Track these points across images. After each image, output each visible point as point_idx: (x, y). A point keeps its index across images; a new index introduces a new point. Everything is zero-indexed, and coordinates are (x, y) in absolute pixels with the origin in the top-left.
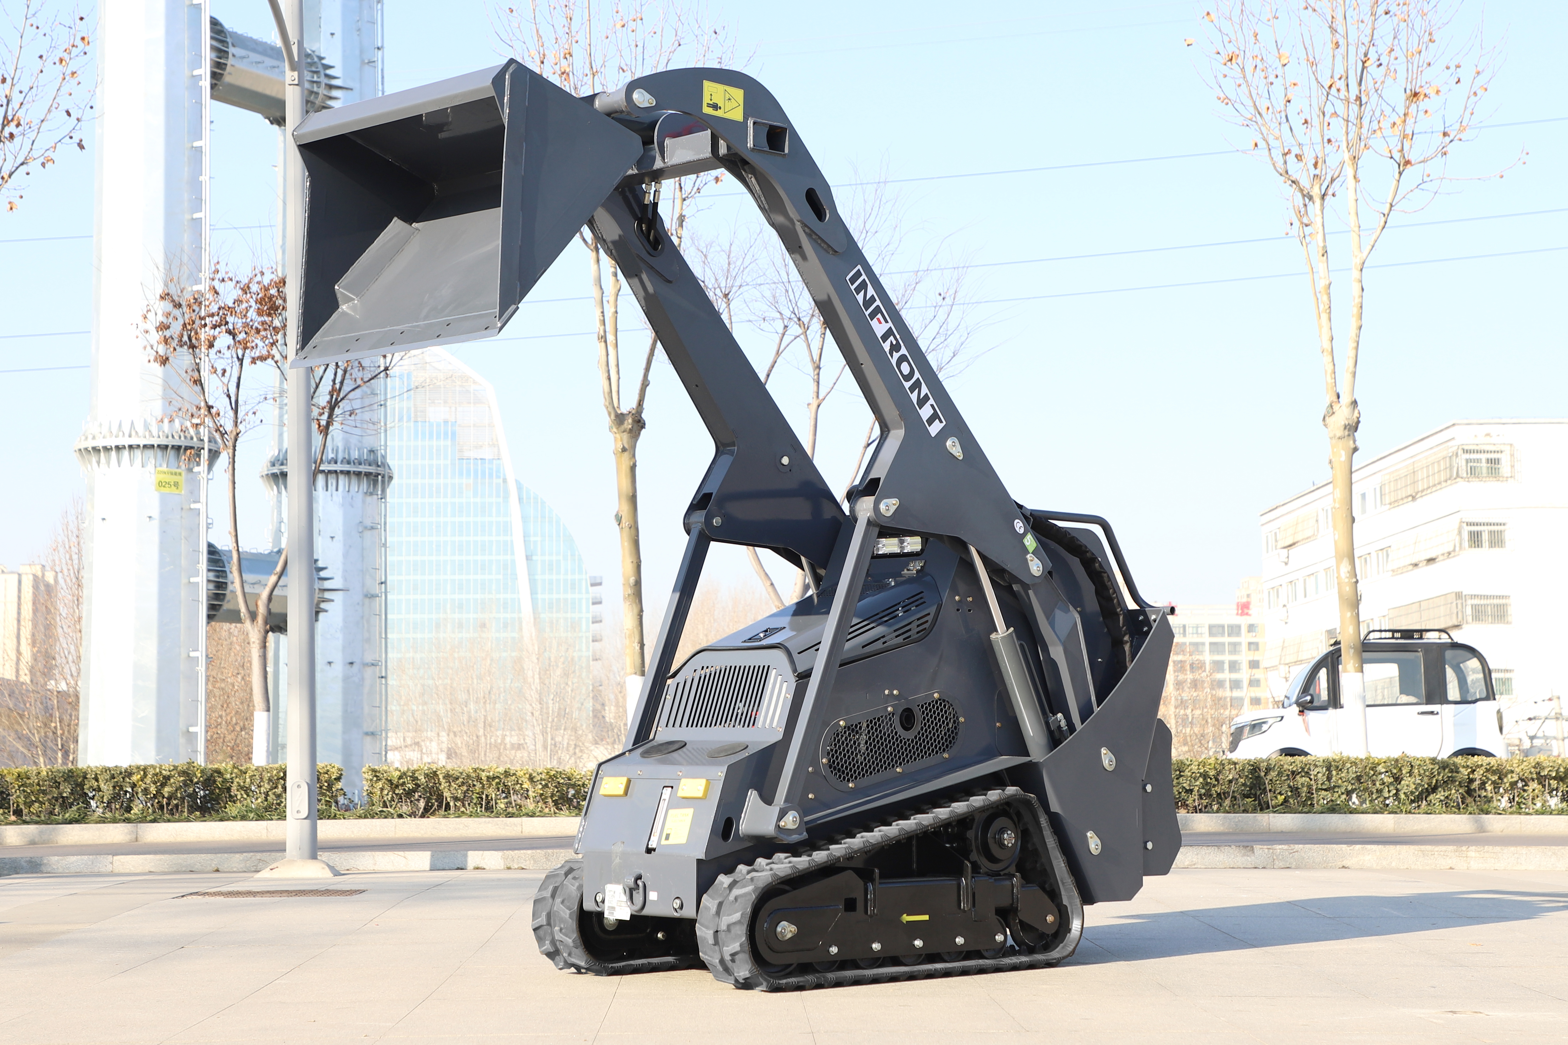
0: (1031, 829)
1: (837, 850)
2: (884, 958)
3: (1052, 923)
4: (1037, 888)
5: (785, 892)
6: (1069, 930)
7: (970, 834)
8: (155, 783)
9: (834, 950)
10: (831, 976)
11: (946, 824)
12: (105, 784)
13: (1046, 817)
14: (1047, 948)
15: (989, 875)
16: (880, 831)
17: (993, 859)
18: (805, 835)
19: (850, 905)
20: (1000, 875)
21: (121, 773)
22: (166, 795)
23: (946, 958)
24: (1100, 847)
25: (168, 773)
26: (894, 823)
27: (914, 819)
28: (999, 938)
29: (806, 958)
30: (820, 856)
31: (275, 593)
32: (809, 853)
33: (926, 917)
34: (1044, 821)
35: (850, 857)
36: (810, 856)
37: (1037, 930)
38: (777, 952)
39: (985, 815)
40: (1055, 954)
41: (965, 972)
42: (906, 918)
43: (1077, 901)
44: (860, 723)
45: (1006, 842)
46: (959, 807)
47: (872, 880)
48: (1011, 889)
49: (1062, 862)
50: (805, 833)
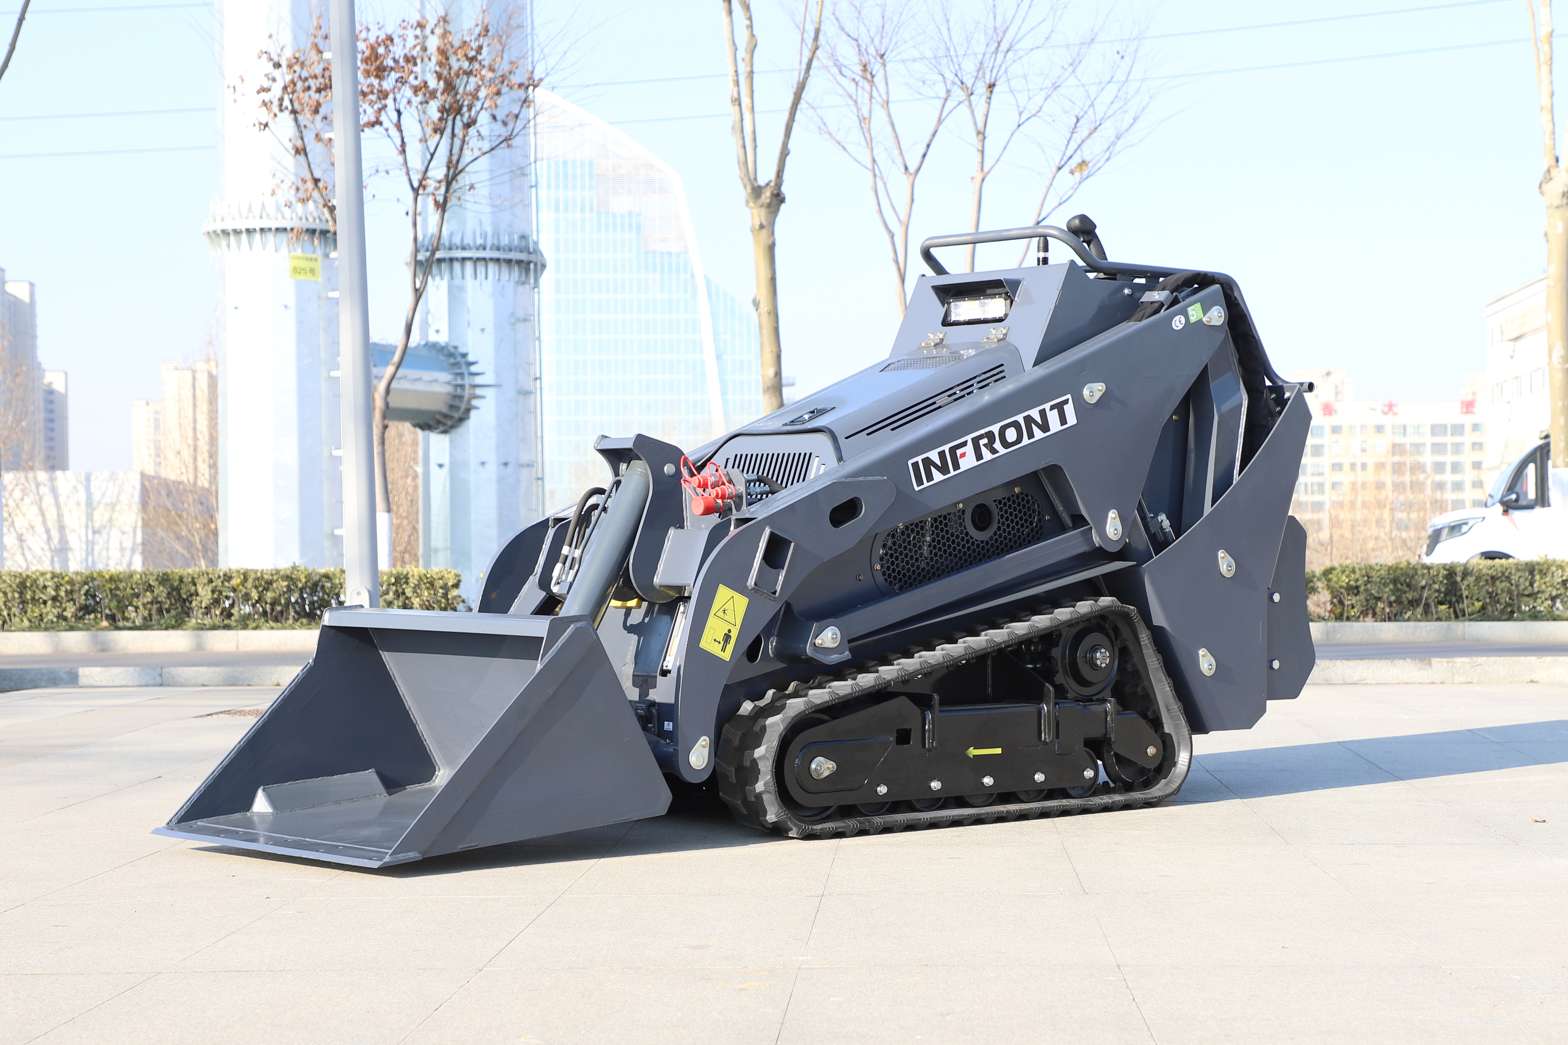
0: (1131, 646)
1: (888, 672)
2: (946, 798)
3: (1154, 756)
4: (1136, 715)
5: (823, 722)
6: (1174, 764)
7: (1056, 652)
8: (256, 587)
9: (882, 790)
10: (878, 820)
11: (1027, 641)
12: (203, 588)
13: (1148, 632)
14: (1147, 784)
15: (1077, 701)
16: (943, 650)
17: (1083, 682)
18: (847, 655)
19: (903, 737)
20: (1092, 700)
21: (219, 577)
22: (269, 601)
23: (1023, 797)
24: (1214, 667)
25: (270, 577)
26: (960, 641)
27: (986, 635)
28: (1089, 774)
29: (848, 799)
30: (866, 680)
31: (393, 385)
32: (853, 676)
33: (998, 751)
34: (1145, 637)
35: (906, 680)
36: (855, 679)
37: (1136, 764)
38: (811, 793)
39: (1074, 630)
40: (1156, 791)
41: (1044, 814)
42: (973, 752)
43: (1185, 729)
44: (921, 522)
45: (1098, 662)
46: (1041, 621)
47: (930, 707)
48: (1104, 716)
49: (1167, 686)
50: (847, 652)
